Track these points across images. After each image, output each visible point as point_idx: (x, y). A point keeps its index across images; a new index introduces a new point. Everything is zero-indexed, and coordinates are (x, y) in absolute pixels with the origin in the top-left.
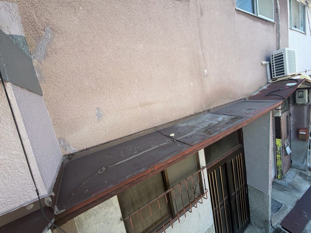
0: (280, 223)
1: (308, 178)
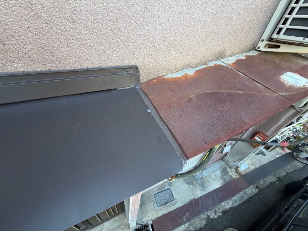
0: (153, 219)
1: (226, 177)
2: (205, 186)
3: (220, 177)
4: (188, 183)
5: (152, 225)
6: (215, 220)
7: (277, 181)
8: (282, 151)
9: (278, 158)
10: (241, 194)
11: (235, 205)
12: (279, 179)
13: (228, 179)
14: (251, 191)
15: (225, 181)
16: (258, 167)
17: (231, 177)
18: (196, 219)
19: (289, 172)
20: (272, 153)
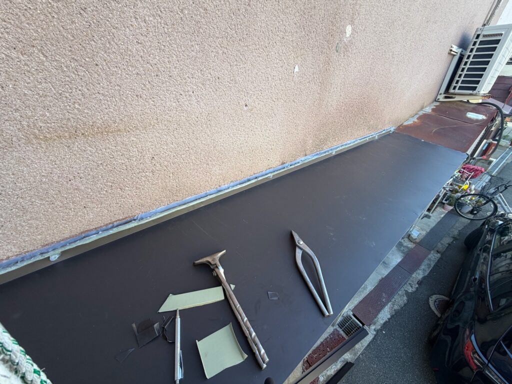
3: (397, 250)
5: (354, 315)
6: (414, 292)
7: (453, 241)
8: (444, 210)
9: (443, 218)
10: (426, 262)
11: (426, 274)
12: (455, 239)
14: (434, 257)
15: (403, 253)
16: (428, 231)
17: (407, 247)
19: (460, 229)
20: (435, 213)
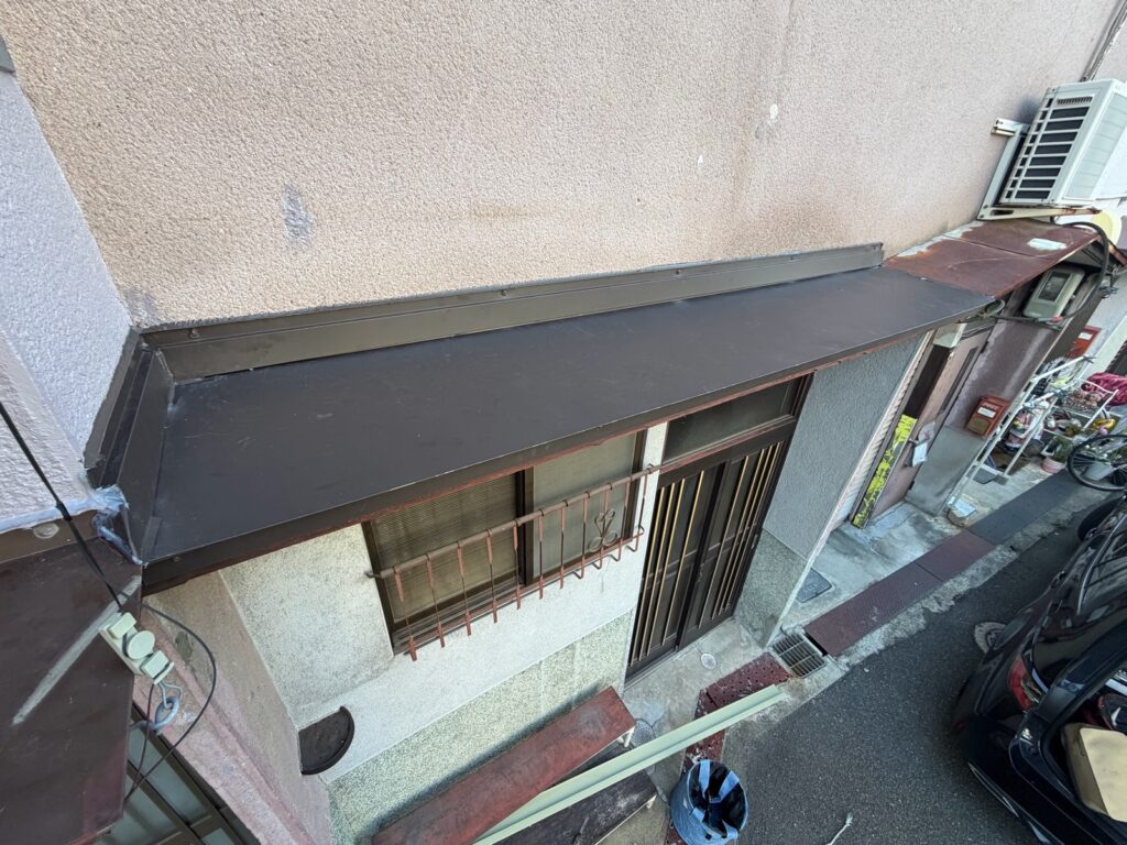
0: (804, 625)
1: (930, 534)
2: (891, 556)
3: (916, 536)
4: (845, 554)
5: (808, 636)
6: (945, 613)
7: (1055, 531)
8: (1042, 471)
10: (981, 563)
11: (977, 585)
12: (1059, 527)
13: (937, 538)
14: (1000, 556)
17: (942, 533)
18: (901, 617)
